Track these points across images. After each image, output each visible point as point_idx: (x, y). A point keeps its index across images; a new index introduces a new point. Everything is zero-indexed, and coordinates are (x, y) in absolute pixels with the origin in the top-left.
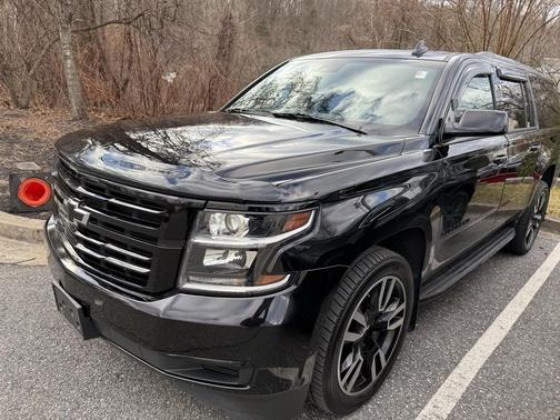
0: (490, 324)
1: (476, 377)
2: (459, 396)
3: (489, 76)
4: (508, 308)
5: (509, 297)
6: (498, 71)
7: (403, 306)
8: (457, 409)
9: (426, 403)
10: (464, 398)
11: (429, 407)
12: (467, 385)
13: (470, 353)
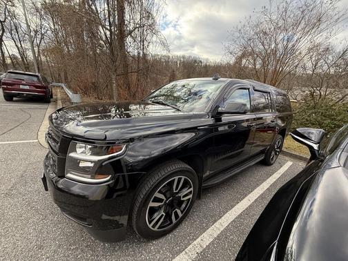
0: (244, 198)
1: (228, 226)
2: (215, 236)
3: (249, 89)
4: (255, 191)
5: (258, 185)
6: (254, 88)
7: (192, 189)
8: (212, 243)
9: (198, 237)
10: (218, 237)
11: (199, 240)
12: (222, 229)
13: (230, 212)
